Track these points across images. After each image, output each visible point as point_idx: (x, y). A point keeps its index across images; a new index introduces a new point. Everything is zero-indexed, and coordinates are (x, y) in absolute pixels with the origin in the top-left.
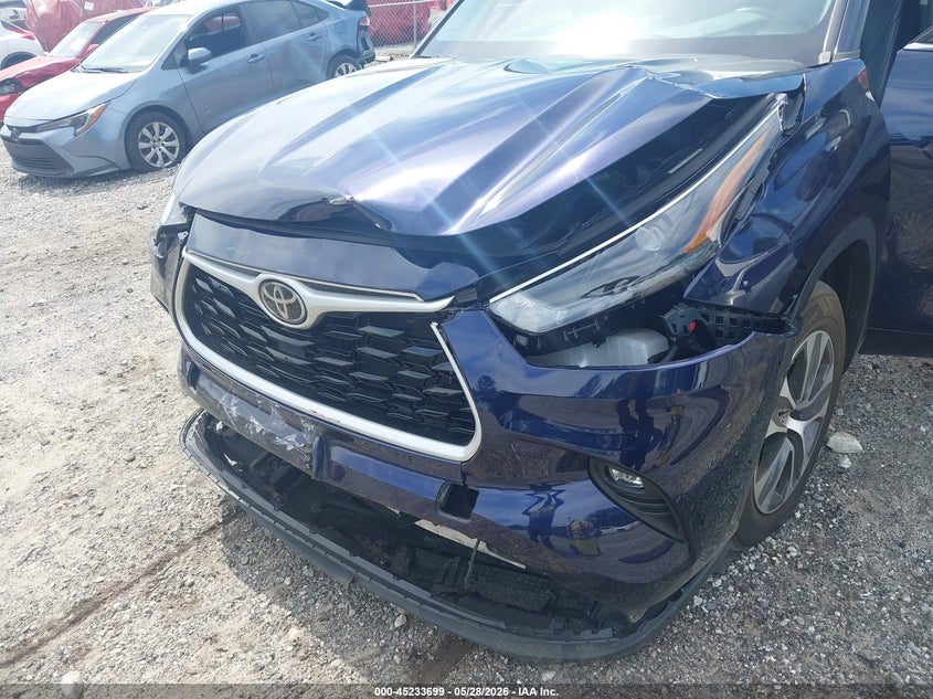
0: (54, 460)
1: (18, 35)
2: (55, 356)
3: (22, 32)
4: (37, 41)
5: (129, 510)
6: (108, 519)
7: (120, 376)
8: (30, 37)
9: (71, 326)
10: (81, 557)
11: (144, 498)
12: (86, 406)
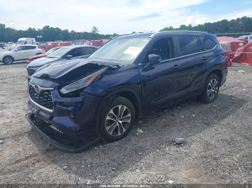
0: (8, 121)
1: (41, 49)
2: (17, 106)
3: (42, 49)
4: (44, 51)
5: (16, 128)
6: (12, 129)
7: (27, 110)
8: (43, 50)
9: (23, 102)
10: (5, 133)
11: (19, 127)
12: (18, 114)
